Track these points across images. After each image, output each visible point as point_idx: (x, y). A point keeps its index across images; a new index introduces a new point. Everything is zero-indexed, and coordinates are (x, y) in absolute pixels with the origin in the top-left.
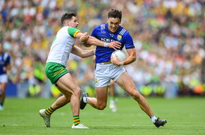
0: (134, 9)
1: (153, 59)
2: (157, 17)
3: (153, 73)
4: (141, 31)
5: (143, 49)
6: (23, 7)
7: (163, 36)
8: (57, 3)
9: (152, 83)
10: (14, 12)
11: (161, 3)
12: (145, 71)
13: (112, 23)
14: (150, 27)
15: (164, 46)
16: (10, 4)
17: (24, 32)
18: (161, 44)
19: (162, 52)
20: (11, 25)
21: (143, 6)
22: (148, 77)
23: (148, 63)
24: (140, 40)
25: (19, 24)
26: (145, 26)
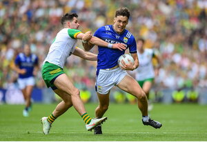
0: (166, 10)
1: (186, 63)
2: (190, 18)
3: (186, 77)
4: (174, 33)
5: (175, 52)
6: (48, 8)
7: (197, 38)
8: (85, 3)
9: (184, 88)
10: (40, 13)
11: (195, 3)
12: (178, 75)
13: (120, 21)
14: (183, 28)
15: (198, 49)
16: (35, 4)
17: (50, 33)
18: (194, 47)
19: (196, 55)
20: (36, 27)
21: (175, 6)
22: (181, 82)
23: (181, 67)
24: (172, 42)
25: (45, 25)
26: (178, 28)
